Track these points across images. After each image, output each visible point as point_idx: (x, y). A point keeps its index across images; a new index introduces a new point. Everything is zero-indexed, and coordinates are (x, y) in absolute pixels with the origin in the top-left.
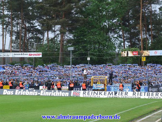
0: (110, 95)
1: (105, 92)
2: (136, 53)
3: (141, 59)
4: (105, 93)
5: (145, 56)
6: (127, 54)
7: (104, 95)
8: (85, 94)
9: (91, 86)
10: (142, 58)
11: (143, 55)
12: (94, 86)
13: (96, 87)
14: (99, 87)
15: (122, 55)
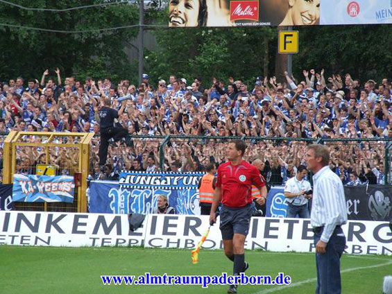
0: (107, 231)
1: (77, 218)
2: (248, 11)
3: (275, 43)
4: (76, 224)
5: (295, 28)
6: (203, 14)
7: (75, 231)
9: (6, 182)
10: (282, 35)
11: (284, 23)
12: (21, 183)
13: (31, 189)
14: (44, 188)
15: (173, 19)
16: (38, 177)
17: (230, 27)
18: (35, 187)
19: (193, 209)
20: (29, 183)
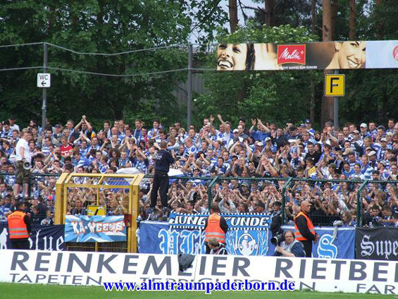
0: (157, 271)
1: (127, 258)
3: (321, 86)
4: (127, 264)
5: (341, 71)
6: (250, 58)
7: (125, 271)
8: (24, 268)
10: (328, 78)
12: (73, 224)
13: (82, 230)
14: (95, 229)
15: (221, 63)
16: (89, 217)
17: (277, 71)
18: (86, 227)
19: (241, 249)
20: (81, 224)
